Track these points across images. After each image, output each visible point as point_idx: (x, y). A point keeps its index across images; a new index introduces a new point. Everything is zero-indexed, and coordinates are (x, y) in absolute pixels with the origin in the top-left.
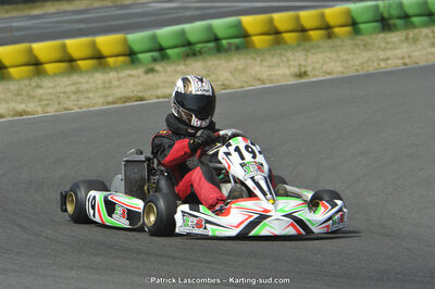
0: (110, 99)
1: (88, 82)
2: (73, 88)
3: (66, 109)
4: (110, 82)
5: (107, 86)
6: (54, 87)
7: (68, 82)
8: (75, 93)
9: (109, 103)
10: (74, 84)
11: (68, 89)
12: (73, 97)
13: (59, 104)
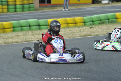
0: (81, 35)
1: (74, 30)
2: (70, 32)
3: (69, 38)
4: (81, 30)
5: (80, 31)
6: (65, 31)
7: (68, 30)
8: (71, 33)
9: (81, 36)
10: (70, 30)
11: (69, 32)
12: (71, 34)
13: (67, 36)
